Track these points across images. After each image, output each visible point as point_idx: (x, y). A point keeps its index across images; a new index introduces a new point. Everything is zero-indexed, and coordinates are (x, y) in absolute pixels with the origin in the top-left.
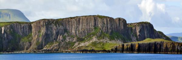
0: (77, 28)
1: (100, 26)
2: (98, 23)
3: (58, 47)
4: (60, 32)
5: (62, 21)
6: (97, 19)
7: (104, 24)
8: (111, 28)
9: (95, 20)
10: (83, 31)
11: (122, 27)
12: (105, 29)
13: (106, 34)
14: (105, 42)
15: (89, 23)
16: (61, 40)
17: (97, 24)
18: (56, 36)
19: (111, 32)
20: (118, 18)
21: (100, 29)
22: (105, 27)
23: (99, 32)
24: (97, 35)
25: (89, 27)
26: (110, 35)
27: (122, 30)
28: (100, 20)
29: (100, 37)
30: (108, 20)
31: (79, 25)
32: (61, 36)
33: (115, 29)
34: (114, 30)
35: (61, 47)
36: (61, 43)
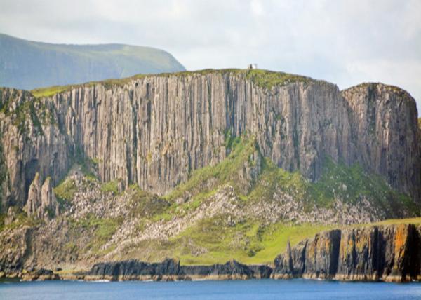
0: (135, 140)
1: (254, 128)
2: (249, 115)
3: (24, 248)
4: (42, 164)
5: (61, 100)
6: (242, 88)
7: (275, 118)
8: (319, 139)
9: (231, 98)
10: (168, 159)
11: (387, 132)
12: (282, 148)
13: (287, 176)
14: (275, 218)
15: (200, 113)
16: (46, 209)
17: (238, 116)
18: (18, 185)
19: (313, 165)
20: (364, 85)
21: (257, 148)
22: (283, 137)
23: (246, 164)
24: (236, 181)
25: (197, 137)
26: (308, 181)
27: (384, 150)
28: (255, 95)
29: (250, 190)
30: (303, 93)
31: (149, 121)
32: (46, 187)
33: (338, 146)
34: (334, 150)
35: (39, 244)
36: (44, 224)
